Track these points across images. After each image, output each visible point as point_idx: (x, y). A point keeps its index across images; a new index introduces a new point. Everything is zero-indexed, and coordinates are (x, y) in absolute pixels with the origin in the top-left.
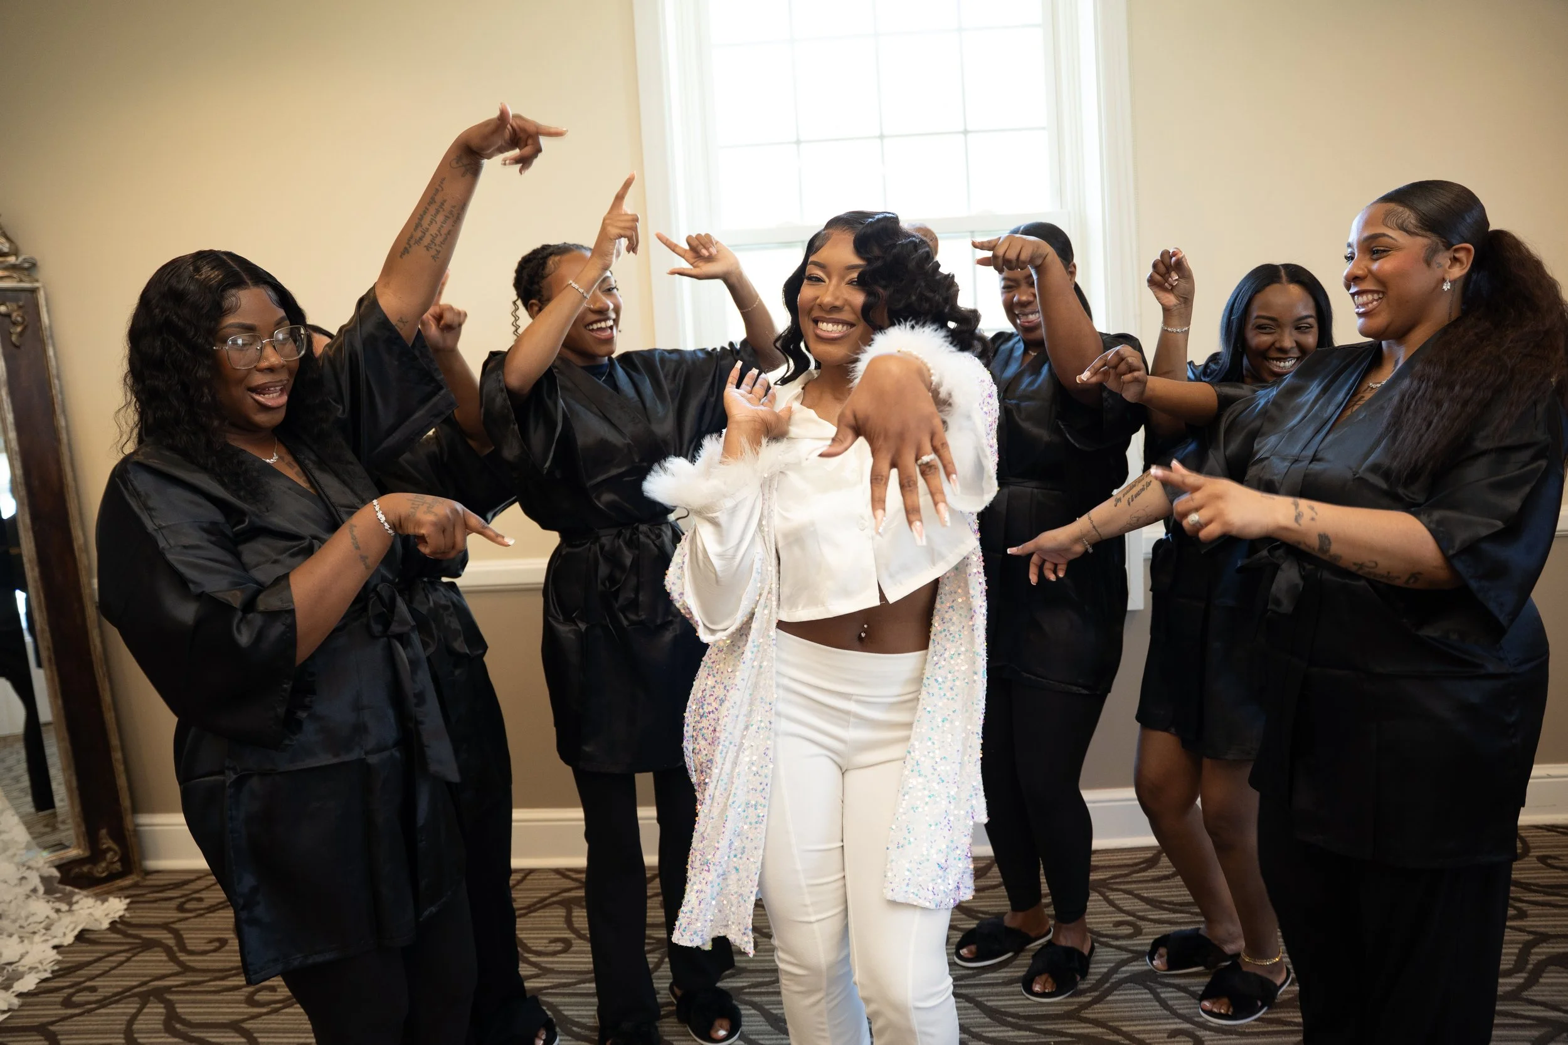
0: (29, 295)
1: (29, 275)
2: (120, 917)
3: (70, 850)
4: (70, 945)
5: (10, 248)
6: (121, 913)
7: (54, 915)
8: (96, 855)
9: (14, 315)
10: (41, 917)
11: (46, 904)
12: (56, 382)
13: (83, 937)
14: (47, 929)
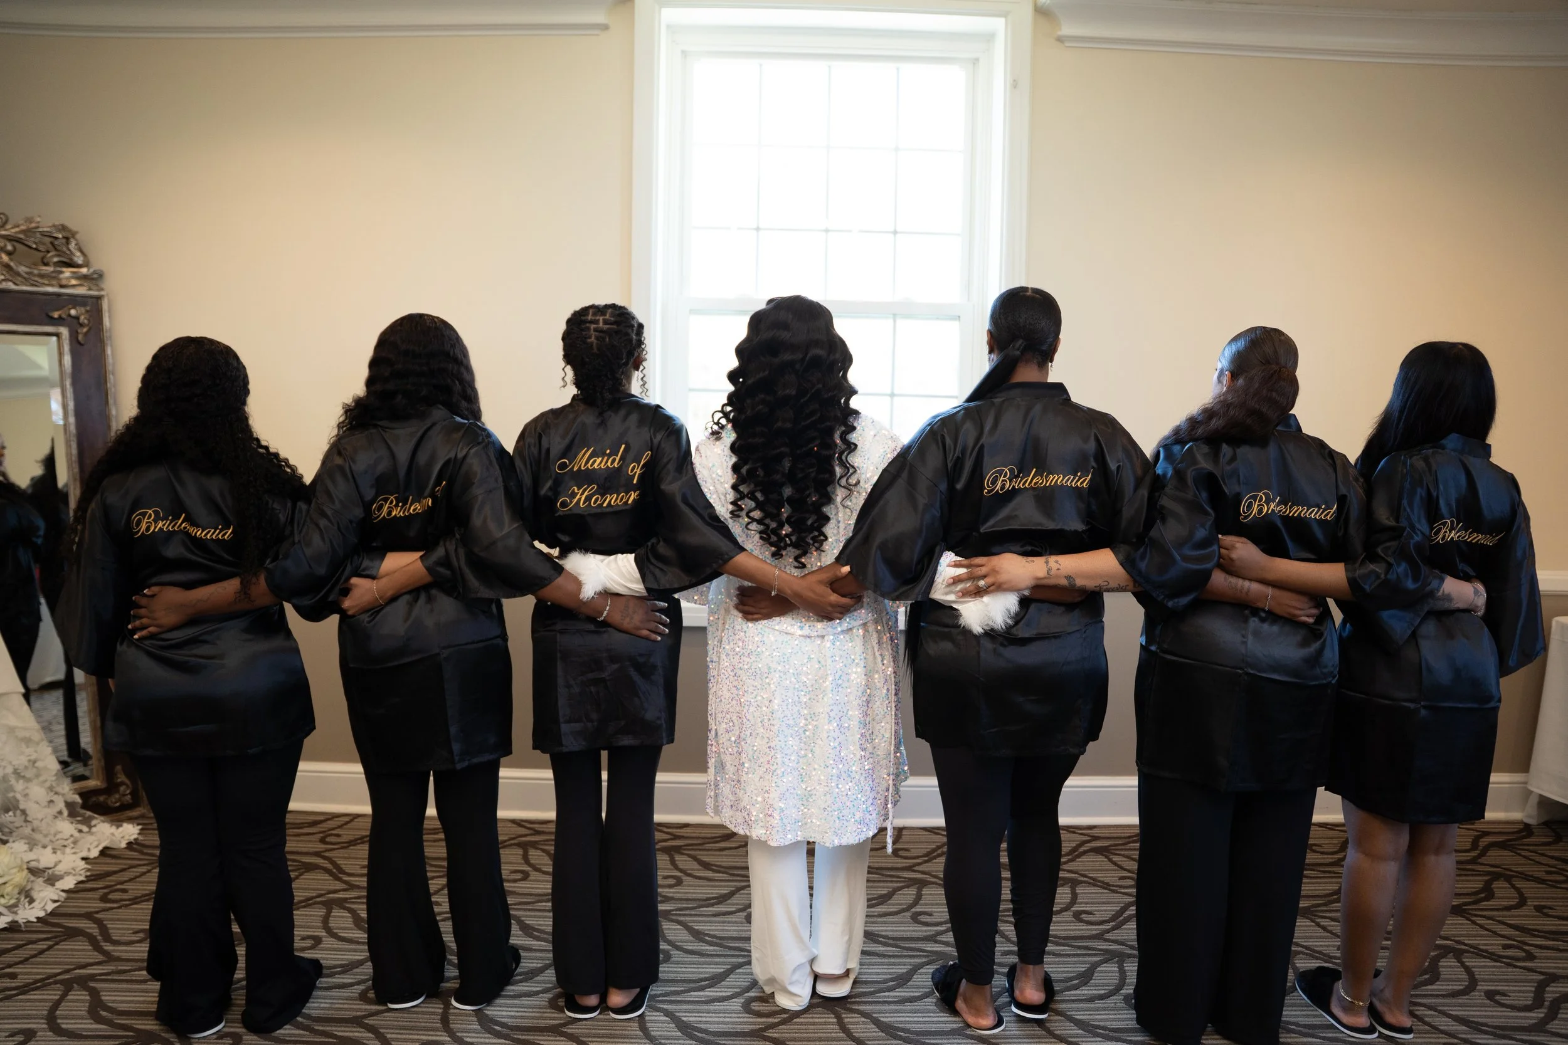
0: (94, 300)
1: (97, 285)
2: (135, 839)
3: (90, 781)
4: (95, 858)
5: (84, 261)
6: (136, 836)
7: (77, 834)
8: (111, 787)
9: (82, 318)
10: (66, 834)
11: (70, 825)
12: (111, 376)
13: (105, 852)
14: (75, 843)
